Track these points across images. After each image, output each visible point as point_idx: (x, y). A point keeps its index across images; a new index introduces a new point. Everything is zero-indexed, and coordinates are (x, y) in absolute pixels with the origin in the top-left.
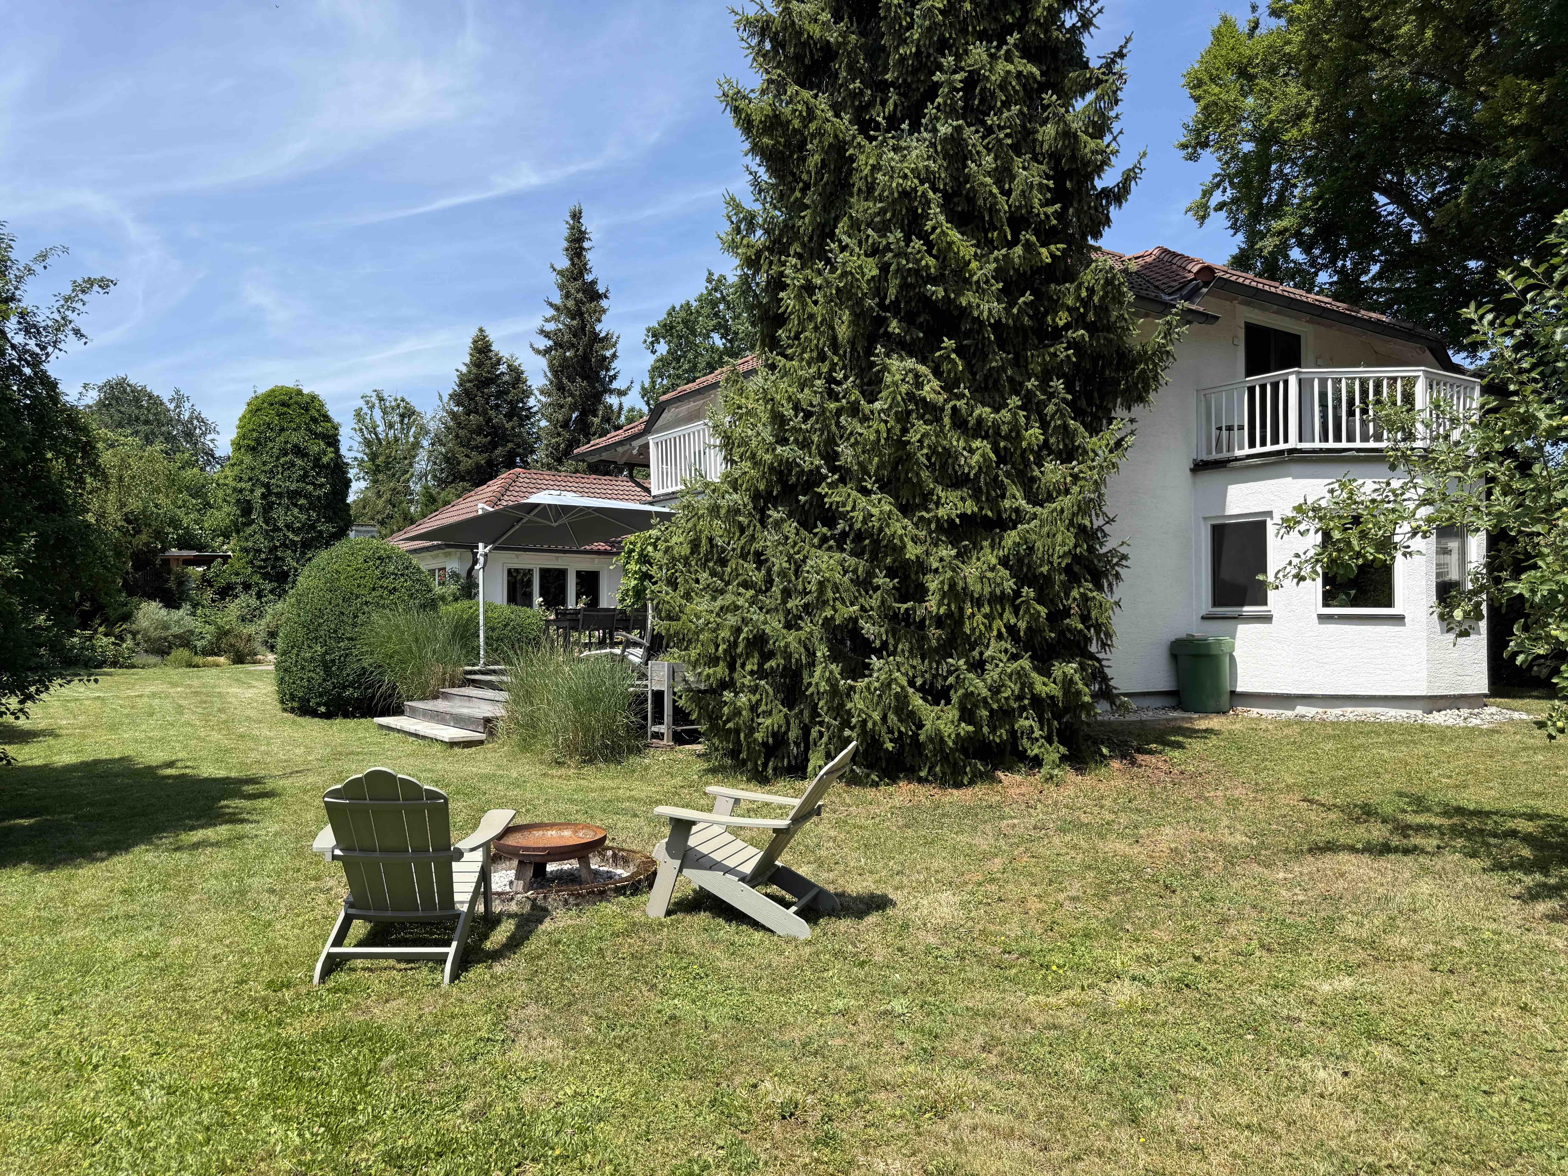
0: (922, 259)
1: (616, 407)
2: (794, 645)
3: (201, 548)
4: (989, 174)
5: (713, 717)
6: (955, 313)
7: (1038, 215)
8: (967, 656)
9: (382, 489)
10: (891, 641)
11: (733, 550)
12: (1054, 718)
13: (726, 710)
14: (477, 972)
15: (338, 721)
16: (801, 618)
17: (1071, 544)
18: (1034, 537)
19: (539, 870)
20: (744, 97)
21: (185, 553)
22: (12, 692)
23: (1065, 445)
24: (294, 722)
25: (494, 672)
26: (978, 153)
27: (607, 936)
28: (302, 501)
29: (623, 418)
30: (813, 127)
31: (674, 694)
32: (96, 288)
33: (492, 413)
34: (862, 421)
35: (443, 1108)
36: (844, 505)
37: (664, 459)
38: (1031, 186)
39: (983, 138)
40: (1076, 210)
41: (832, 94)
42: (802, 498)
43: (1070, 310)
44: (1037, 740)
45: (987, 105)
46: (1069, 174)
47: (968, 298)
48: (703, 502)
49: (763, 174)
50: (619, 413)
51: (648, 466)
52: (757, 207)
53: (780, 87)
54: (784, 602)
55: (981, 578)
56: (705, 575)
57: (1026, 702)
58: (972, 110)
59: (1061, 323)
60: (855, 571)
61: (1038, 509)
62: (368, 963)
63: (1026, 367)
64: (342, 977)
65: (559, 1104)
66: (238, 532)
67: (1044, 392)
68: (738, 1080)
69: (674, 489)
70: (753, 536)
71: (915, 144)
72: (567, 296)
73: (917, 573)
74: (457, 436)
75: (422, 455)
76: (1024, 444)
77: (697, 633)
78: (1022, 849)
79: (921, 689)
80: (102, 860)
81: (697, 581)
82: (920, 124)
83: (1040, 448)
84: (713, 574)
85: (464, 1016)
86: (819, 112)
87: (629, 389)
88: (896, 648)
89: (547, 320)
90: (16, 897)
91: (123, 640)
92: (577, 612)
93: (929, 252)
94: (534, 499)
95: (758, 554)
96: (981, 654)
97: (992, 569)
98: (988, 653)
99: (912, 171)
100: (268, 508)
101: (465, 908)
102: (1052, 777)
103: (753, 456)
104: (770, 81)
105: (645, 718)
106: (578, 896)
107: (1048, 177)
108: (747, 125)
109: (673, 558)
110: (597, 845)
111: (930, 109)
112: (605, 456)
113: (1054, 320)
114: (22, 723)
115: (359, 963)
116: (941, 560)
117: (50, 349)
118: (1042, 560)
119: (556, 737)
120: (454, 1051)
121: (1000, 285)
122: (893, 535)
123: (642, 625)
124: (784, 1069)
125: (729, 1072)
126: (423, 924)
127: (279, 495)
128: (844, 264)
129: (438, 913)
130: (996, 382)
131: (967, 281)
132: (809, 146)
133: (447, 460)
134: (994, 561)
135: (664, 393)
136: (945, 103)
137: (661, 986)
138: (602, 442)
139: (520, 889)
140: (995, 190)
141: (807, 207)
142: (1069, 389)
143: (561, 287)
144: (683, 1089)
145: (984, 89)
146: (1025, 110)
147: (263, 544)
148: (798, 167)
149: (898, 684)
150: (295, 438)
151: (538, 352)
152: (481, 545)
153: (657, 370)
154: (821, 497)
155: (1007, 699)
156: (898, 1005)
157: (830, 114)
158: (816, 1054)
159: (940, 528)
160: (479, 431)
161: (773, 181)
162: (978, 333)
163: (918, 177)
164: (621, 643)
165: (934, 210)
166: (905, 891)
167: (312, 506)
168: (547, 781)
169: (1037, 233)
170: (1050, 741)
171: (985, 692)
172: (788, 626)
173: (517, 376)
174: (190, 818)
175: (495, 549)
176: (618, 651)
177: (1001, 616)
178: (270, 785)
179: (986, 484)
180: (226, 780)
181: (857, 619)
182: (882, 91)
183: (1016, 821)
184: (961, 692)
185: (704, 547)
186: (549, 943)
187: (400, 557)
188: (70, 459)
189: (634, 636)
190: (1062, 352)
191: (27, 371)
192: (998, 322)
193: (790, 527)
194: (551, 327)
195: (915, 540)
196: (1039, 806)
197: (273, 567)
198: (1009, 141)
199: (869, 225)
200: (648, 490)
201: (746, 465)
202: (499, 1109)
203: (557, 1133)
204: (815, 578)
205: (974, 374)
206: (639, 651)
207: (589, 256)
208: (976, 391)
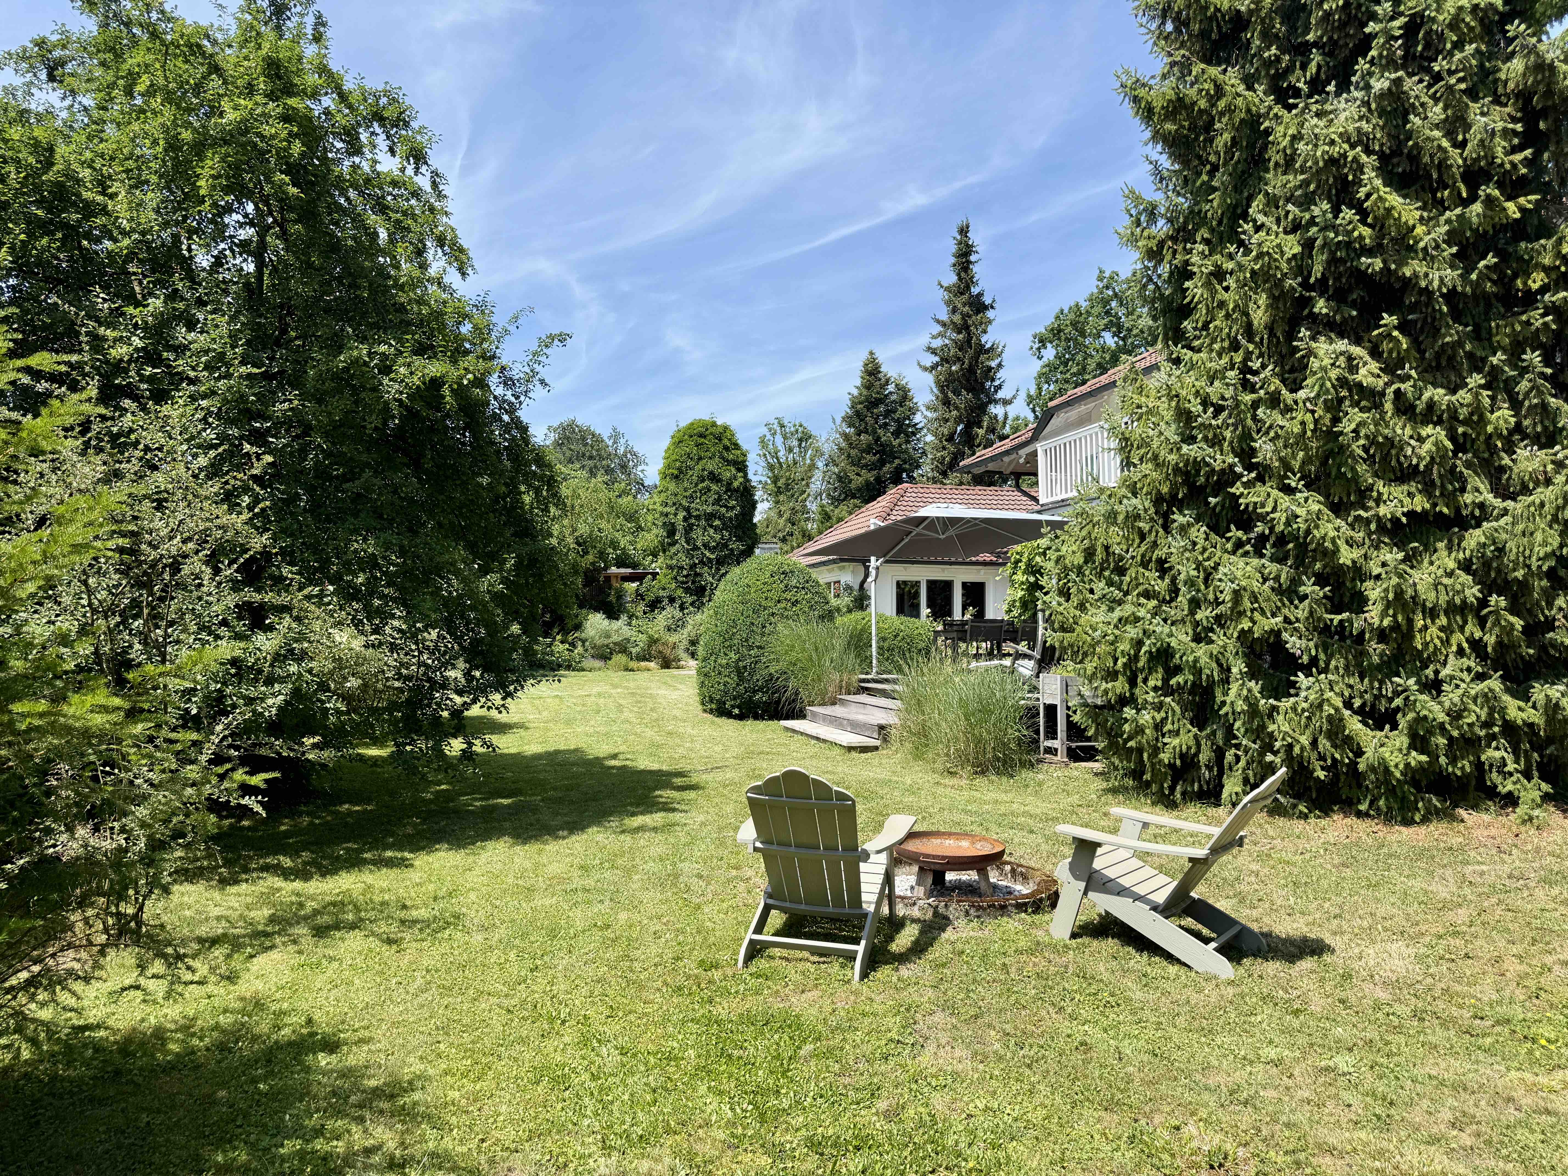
0: (1354, 230)
1: (1001, 417)
2: (1204, 660)
3: (634, 566)
4: (1437, 126)
5: (1113, 734)
6: (1397, 286)
7: (1502, 165)
8: (1418, 675)
9: (783, 508)
10: (1322, 656)
11: (1133, 557)
12: (1533, 748)
13: (1127, 727)
14: (884, 973)
15: (750, 723)
16: (1212, 630)
17: (1556, 544)
18: (1504, 536)
19: (939, 878)
20: (1144, 85)
21: (623, 570)
22: (497, 690)
23: (1545, 428)
24: (713, 723)
25: (887, 681)
26: (1423, 105)
27: (1011, 952)
28: (717, 523)
29: (1008, 427)
30: (1222, 104)
31: (1068, 708)
32: (556, 342)
33: (880, 432)
34: (1283, 413)
35: (858, 1103)
36: (1263, 506)
37: (1053, 467)
38: (1493, 133)
39: (1429, 86)
40: (1553, 153)
41: (1243, 67)
42: (1212, 500)
43: (1546, 270)
44: (1511, 774)
45: (1434, 47)
46: (1543, 113)
47: (1413, 267)
48: (1099, 509)
49: (1166, 163)
50: (1005, 423)
51: (1035, 474)
52: (1159, 197)
53: (1185, 67)
54: (1192, 613)
55: (1436, 586)
56: (1102, 584)
57: (1496, 729)
58: (1414, 57)
59: (1535, 286)
60: (1277, 578)
61: (1510, 504)
62: (785, 953)
63: (1489, 340)
64: (761, 964)
65: (970, 1116)
66: (664, 551)
67: (1514, 367)
68: (1158, 1119)
69: (1064, 496)
70: (1155, 542)
71: (1343, 105)
72: (954, 311)
73: (1353, 580)
74: (849, 456)
75: (818, 475)
76: (1490, 429)
77: (1093, 646)
78: (1494, 900)
79: (1360, 712)
80: (564, 838)
81: (1092, 591)
82: (1350, 83)
83: (1511, 432)
84: (1110, 583)
85: (875, 1015)
86: (1228, 88)
87: (1014, 397)
88: (1327, 664)
89: (934, 337)
90: (499, 866)
91: (574, 646)
92: (964, 623)
93: (1363, 222)
94: (922, 513)
95: (1161, 562)
96: (1437, 672)
97: (1450, 574)
98: (1444, 673)
99: (1341, 135)
100: (689, 529)
101: (871, 908)
102: (1531, 819)
103: (1156, 457)
104: (1173, 64)
105: (1037, 732)
106: (979, 908)
107: (1514, 120)
108: (1148, 113)
109: (1065, 568)
110: (995, 858)
111: (1362, 65)
112: (991, 467)
113: (1525, 284)
114: (503, 718)
115: (777, 952)
116: (1384, 564)
117: (522, 398)
118: (1516, 563)
119: (948, 747)
120: (867, 1049)
121: (1454, 250)
122: (1323, 538)
123: (1031, 636)
124: (1210, 1114)
125: (1147, 1109)
126: (833, 920)
127: (698, 518)
128: (1260, 245)
129: (847, 910)
130: (1451, 358)
131: (1411, 249)
132: (1217, 126)
133: (840, 479)
134: (1452, 565)
135: (1051, 399)
136: (1380, 55)
137: (1069, 1010)
138: (989, 452)
139: (921, 895)
140: (1445, 143)
141: (1215, 189)
142: (1547, 362)
143: (948, 303)
144: (1099, 1120)
145: (1429, 33)
146: (1483, 47)
147: (685, 562)
148: (1205, 149)
149: (1331, 705)
150: (711, 465)
151: (925, 369)
152: (873, 559)
153: (1044, 377)
154: (1235, 498)
155: (1471, 725)
156: (1343, 1061)
157: (1241, 88)
158: (1246, 1103)
159: (1382, 528)
160: (868, 450)
161: (1177, 167)
162: (1427, 305)
163: (1348, 141)
164: (1009, 655)
165: (1369, 174)
166: (1346, 938)
167: (725, 527)
168: (940, 790)
169: (1500, 185)
170: (1529, 777)
171: (1442, 717)
172: (1197, 639)
173: (904, 394)
174: (631, 805)
175: (887, 562)
176: (1007, 662)
177: (1462, 629)
178: (695, 779)
179: (1441, 476)
180: (659, 773)
181: (1279, 632)
182: (1303, 54)
183: (1484, 868)
184: (1411, 716)
185: (1100, 555)
186: (953, 953)
187: (801, 571)
188: (538, 491)
189: (1023, 647)
190: (1537, 318)
191: (506, 418)
192: (1453, 291)
193: (1199, 532)
194: (937, 343)
195: (1350, 543)
196: (1515, 851)
197: (694, 582)
198: (1463, 86)
199: (1288, 200)
200: (1035, 499)
201: (1147, 468)
202: (912, 1112)
203: (970, 1145)
204: (1228, 587)
205: (1422, 352)
206: (1031, 664)
207: (975, 269)
208: (1426, 371)
